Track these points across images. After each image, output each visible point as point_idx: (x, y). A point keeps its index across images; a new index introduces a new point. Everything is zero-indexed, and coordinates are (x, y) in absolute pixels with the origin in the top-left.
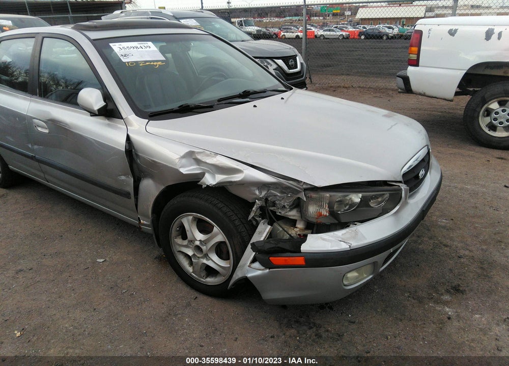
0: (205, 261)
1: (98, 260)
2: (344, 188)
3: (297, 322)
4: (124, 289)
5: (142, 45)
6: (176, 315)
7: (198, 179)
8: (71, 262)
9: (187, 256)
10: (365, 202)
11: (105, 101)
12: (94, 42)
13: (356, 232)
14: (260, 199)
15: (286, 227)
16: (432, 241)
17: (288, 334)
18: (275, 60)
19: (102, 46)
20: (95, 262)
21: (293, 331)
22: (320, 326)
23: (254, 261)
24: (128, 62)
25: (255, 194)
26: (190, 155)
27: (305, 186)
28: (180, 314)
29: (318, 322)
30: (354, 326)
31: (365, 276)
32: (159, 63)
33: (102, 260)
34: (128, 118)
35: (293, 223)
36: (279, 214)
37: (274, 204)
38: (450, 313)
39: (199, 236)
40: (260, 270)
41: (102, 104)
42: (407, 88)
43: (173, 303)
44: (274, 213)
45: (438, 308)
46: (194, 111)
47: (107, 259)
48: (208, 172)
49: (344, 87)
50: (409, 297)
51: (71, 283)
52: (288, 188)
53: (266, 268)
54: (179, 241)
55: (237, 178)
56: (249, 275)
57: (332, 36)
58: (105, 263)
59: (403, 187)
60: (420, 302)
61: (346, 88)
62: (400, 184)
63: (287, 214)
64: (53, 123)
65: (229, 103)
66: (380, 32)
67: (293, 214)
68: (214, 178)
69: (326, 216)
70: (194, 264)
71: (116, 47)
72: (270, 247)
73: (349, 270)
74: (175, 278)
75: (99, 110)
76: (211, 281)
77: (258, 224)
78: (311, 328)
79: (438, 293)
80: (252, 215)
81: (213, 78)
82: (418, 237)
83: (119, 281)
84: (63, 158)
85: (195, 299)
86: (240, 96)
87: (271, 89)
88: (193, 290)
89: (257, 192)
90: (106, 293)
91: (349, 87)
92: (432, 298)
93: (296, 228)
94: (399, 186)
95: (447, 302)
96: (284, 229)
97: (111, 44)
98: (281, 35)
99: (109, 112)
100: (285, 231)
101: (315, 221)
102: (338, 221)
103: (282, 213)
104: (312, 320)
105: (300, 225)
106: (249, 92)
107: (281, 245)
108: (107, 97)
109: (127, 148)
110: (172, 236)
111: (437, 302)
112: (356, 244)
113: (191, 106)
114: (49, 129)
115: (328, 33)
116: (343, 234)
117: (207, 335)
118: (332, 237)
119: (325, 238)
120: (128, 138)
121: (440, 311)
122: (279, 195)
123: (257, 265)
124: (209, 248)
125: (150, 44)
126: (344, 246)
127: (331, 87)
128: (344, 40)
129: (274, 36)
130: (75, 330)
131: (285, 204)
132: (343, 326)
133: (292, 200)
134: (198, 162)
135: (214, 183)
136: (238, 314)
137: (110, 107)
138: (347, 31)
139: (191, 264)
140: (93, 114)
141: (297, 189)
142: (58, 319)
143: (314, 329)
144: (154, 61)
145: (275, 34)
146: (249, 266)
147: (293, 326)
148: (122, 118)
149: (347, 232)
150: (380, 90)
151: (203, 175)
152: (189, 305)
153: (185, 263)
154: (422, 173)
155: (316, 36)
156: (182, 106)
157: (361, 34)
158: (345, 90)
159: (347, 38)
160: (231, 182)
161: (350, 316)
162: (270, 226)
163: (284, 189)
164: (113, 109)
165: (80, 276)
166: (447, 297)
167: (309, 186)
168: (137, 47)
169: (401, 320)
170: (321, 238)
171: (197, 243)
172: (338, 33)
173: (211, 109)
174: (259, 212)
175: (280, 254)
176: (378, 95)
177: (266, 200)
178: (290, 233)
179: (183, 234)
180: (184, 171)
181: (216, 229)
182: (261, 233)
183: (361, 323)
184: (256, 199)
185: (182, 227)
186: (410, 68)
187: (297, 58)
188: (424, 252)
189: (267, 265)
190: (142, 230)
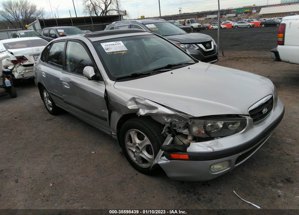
0: (141, 155)
1: (92, 152)
2: (211, 118)
3: (188, 191)
4: (102, 167)
5: (116, 43)
6: (125, 182)
7: (137, 112)
8: (79, 153)
9: (133, 152)
10: (225, 126)
11: (95, 72)
12: (93, 43)
13: (217, 143)
14: (167, 123)
15: (181, 139)
16: (279, 152)
17: (182, 197)
18: (198, 45)
19: (96, 45)
20: (90, 153)
21: (185, 195)
22: (201, 194)
23: (163, 156)
24: (108, 53)
25: (165, 120)
26: (134, 99)
27: (190, 117)
28: (127, 182)
29: (200, 192)
30: (221, 196)
31: (226, 168)
32: (124, 52)
33: (94, 152)
34: (106, 81)
35: (186, 137)
36: (178, 131)
37: (175, 126)
38: (280, 194)
39: (138, 141)
40: (165, 160)
41: (94, 74)
42: (277, 58)
43: (125, 176)
44: (175, 130)
45: (273, 190)
46: (140, 76)
47: (97, 152)
48: (142, 108)
49: (244, 58)
50: (257, 183)
51: (78, 163)
52: (181, 117)
53: (169, 160)
54: (129, 143)
55: (154, 112)
56: (159, 163)
57: (243, 26)
58: (95, 154)
59: (248, 118)
60: (263, 186)
61: (245, 58)
62: (246, 117)
63: (182, 131)
64: (72, 84)
65: (159, 72)
66: (275, 22)
67: (186, 131)
68: (144, 111)
69: (203, 133)
70: (136, 156)
71: (103, 45)
72: (170, 148)
73: (213, 163)
74: (128, 163)
75: (92, 77)
76: (144, 166)
77: (167, 136)
78: (195, 195)
79: (276, 182)
80: (164, 131)
81: (156, 57)
82: (271, 149)
83: (100, 163)
84: (75, 101)
85: (136, 175)
86: (166, 68)
87: (185, 63)
88: (136, 170)
89: (166, 119)
90: (94, 169)
91: (247, 58)
92: (271, 184)
93: (188, 139)
94: (245, 118)
95: (280, 187)
96: (179, 140)
97: (101, 44)
98: (211, 28)
99: (97, 78)
100: (181, 141)
101: (196, 135)
102: (209, 136)
103: (180, 131)
104: (197, 191)
105: (190, 138)
106: (171, 65)
107: (177, 148)
108: (97, 70)
109: (105, 96)
110: (126, 141)
111: (274, 187)
112: (216, 149)
113: (138, 74)
114: (70, 86)
115: (240, 24)
116: (209, 143)
117: (139, 193)
118: (204, 144)
119: (200, 145)
120: (106, 91)
121: (274, 192)
122: (177, 121)
123: (164, 158)
124: (142, 148)
125: (121, 42)
126: (210, 150)
127: (236, 58)
128: (251, 28)
129: (207, 28)
130: (77, 185)
131: (181, 126)
132: (214, 195)
133: (184, 124)
134: (137, 103)
135: (144, 114)
136: (157, 184)
137: (98, 75)
138: (253, 23)
139: (135, 156)
140: (89, 79)
141: (186, 118)
142: (70, 180)
143: (197, 196)
144: (121, 51)
145: (207, 27)
146: (160, 158)
147: (185, 193)
148: (103, 80)
149: (212, 142)
150: (267, 59)
151: (138, 109)
152: (133, 177)
153: (132, 155)
154: (265, 111)
155: (232, 27)
156: (133, 74)
157: (261, 24)
158: (244, 60)
159: (253, 27)
160: (152, 113)
161: (219, 190)
162: (172, 138)
163: (180, 118)
164: (99, 76)
165: (83, 160)
166: (280, 184)
167: (192, 117)
168: (114, 45)
169: (249, 195)
170: (197, 145)
171: (137, 145)
172: (247, 24)
173: (149, 75)
174: (167, 130)
175: (175, 153)
176: (265, 62)
177: (171, 123)
178: (183, 142)
179: (131, 140)
180: (130, 107)
181: (146, 138)
182: (168, 141)
183: (225, 195)
184: (165, 123)
185: (130, 136)
186: (279, 47)
187: (212, 42)
188: (272, 158)
189: (169, 158)
190: (113, 138)
